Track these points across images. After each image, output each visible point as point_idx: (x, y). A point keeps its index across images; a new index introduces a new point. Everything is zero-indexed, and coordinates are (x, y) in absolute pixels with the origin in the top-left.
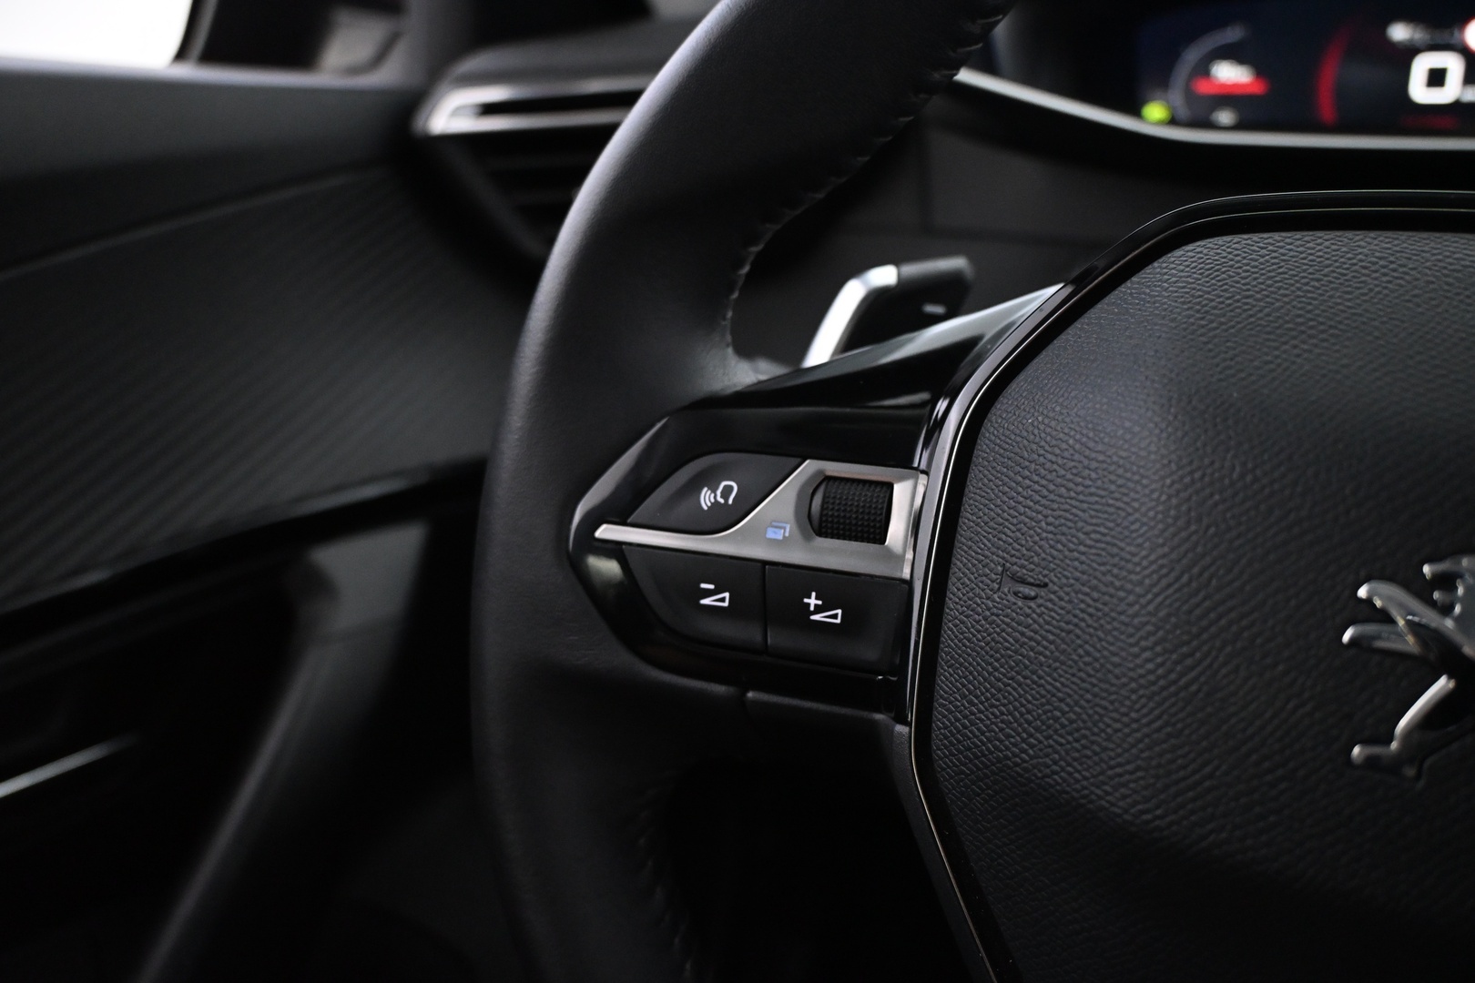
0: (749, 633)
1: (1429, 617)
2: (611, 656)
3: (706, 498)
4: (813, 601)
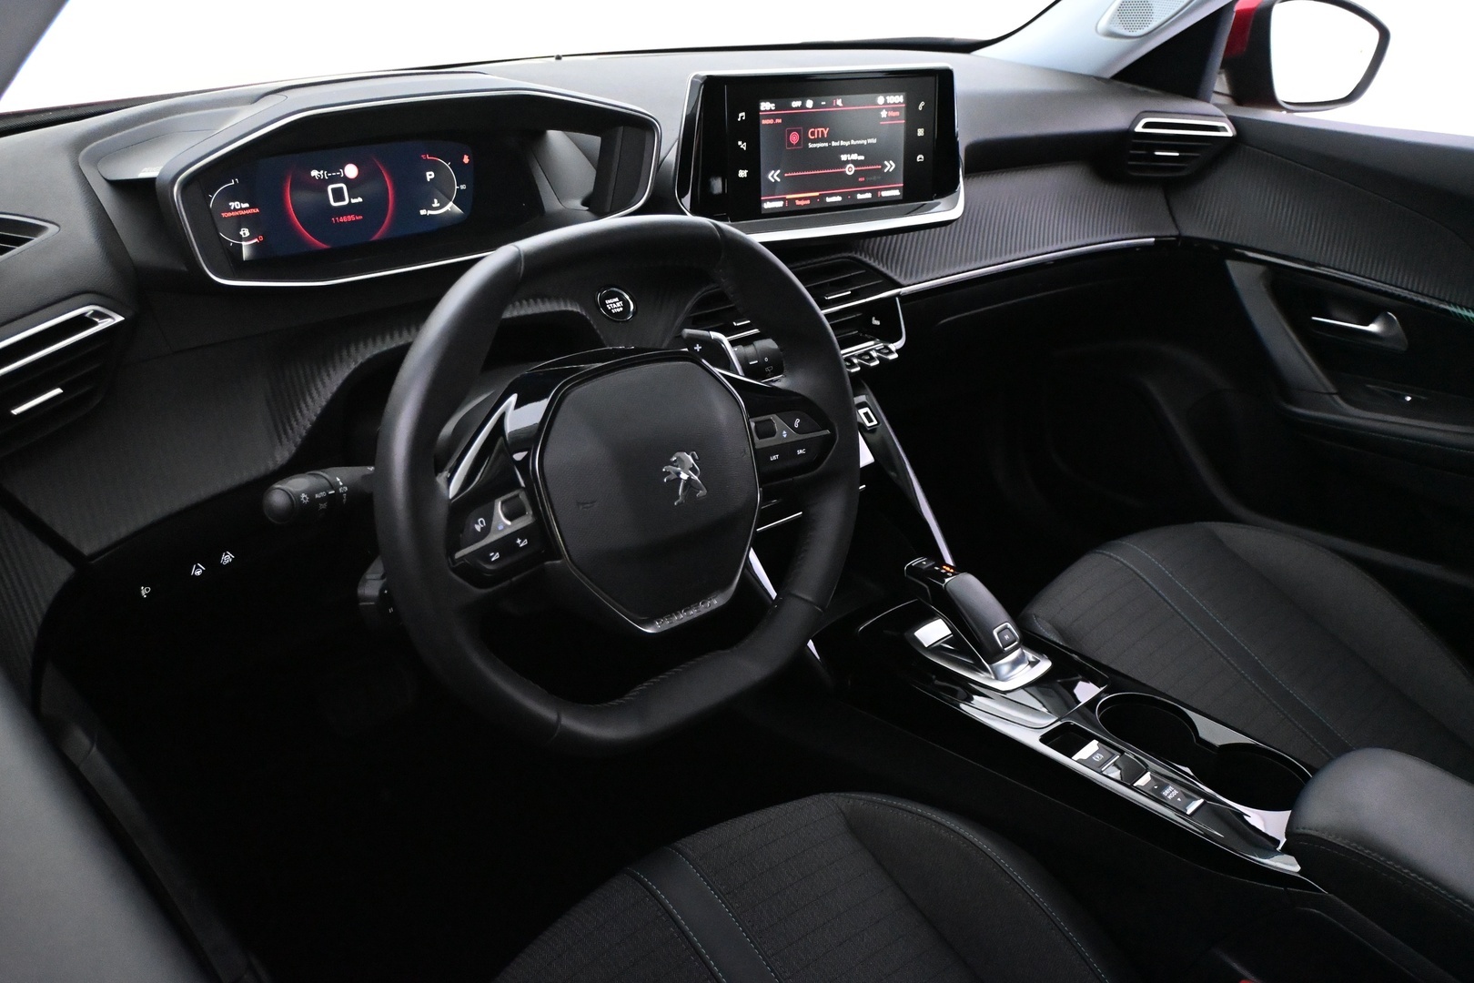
0: (508, 561)
1: (675, 468)
3: (478, 528)
4: (519, 541)
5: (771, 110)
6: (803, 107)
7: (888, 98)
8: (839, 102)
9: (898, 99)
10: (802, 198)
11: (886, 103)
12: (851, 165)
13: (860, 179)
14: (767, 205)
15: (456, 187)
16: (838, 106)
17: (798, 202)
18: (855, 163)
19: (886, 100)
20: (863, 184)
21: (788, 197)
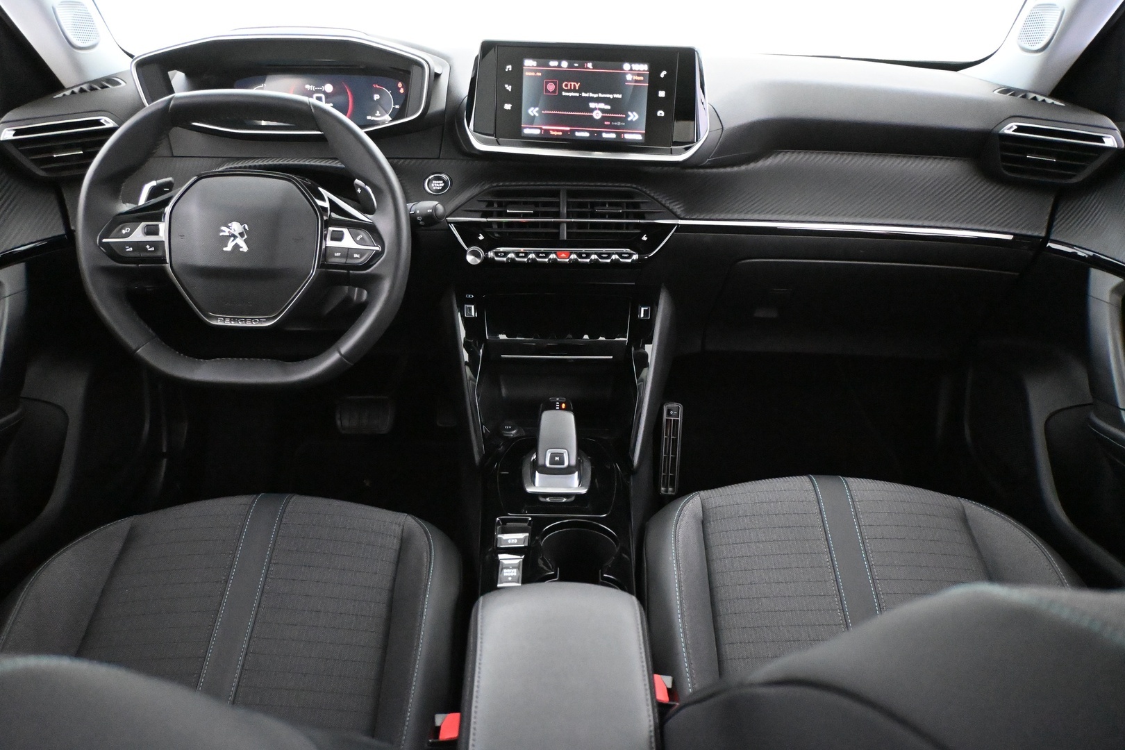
0: (137, 254)
1: (229, 230)
2: (112, 263)
3: (124, 232)
4: (148, 247)
5: (533, 66)
6: (559, 66)
7: (633, 65)
8: (590, 65)
9: (644, 67)
10: (556, 131)
11: (631, 70)
12: (599, 112)
13: (606, 123)
14: (527, 131)
15: (393, 106)
16: (589, 68)
17: (552, 133)
18: (603, 111)
19: (631, 67)
20: (607, 127)
21: (544, 127)
